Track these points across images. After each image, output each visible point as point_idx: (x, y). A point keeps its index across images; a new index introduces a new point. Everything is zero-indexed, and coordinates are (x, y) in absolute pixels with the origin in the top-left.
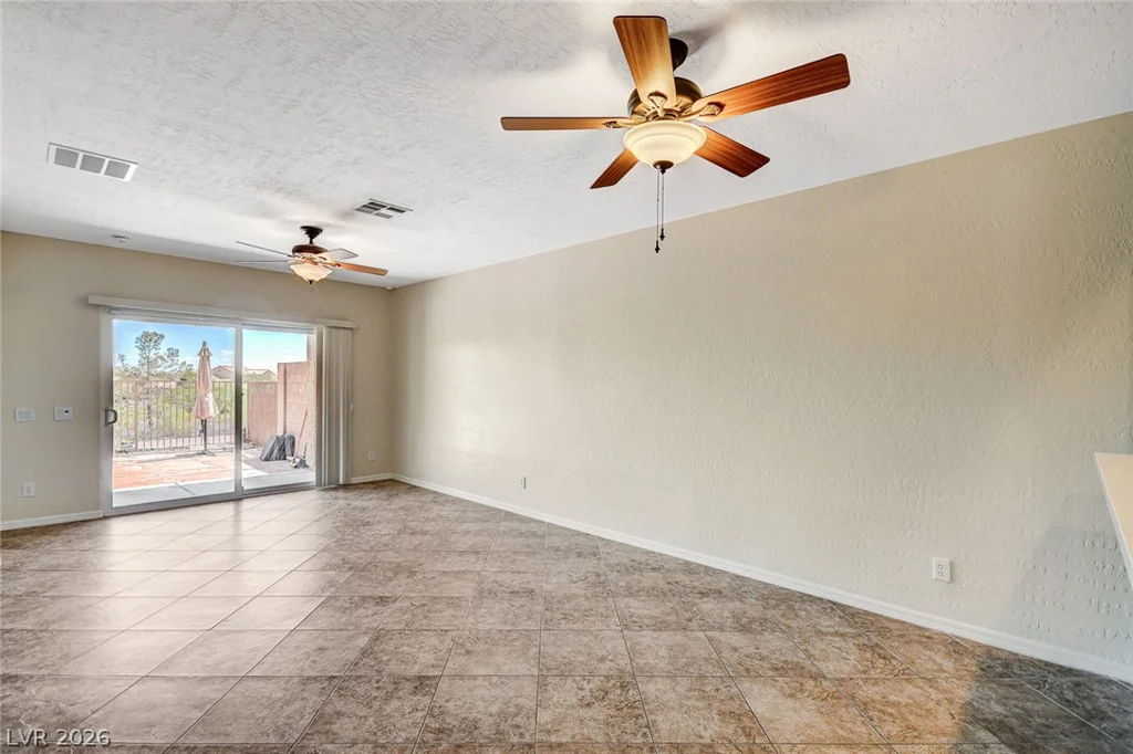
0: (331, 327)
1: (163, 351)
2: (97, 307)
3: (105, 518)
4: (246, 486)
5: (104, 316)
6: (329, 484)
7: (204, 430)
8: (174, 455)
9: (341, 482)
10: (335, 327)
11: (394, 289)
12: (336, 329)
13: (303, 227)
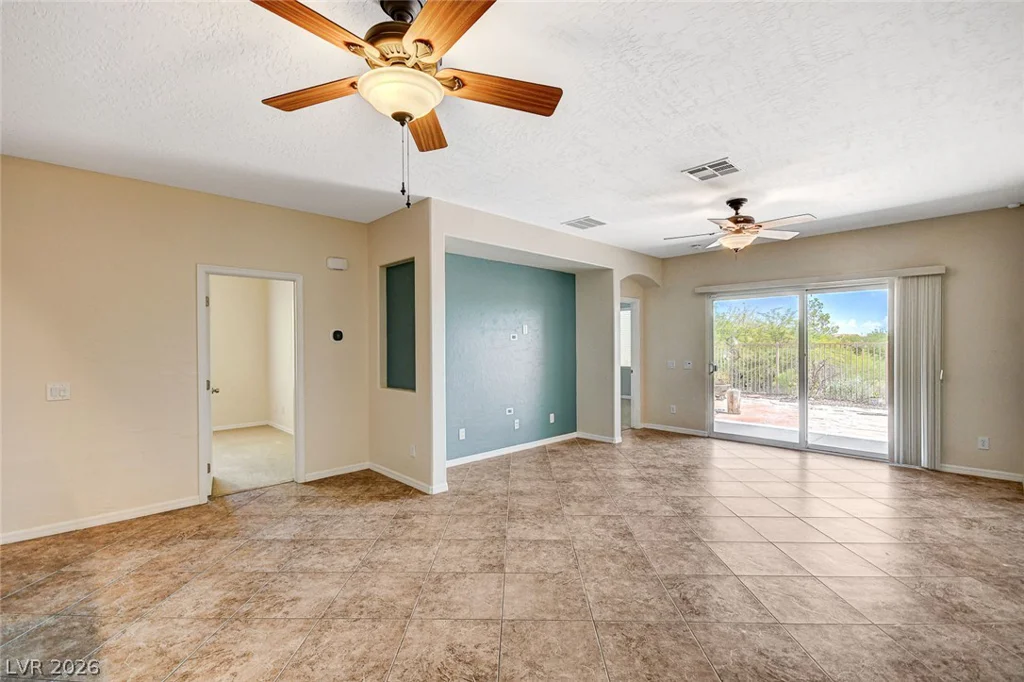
2: (702, 294)
5: (708, 301)
11: (1021, 206)
12: (916, 279)
13: (728, 202)
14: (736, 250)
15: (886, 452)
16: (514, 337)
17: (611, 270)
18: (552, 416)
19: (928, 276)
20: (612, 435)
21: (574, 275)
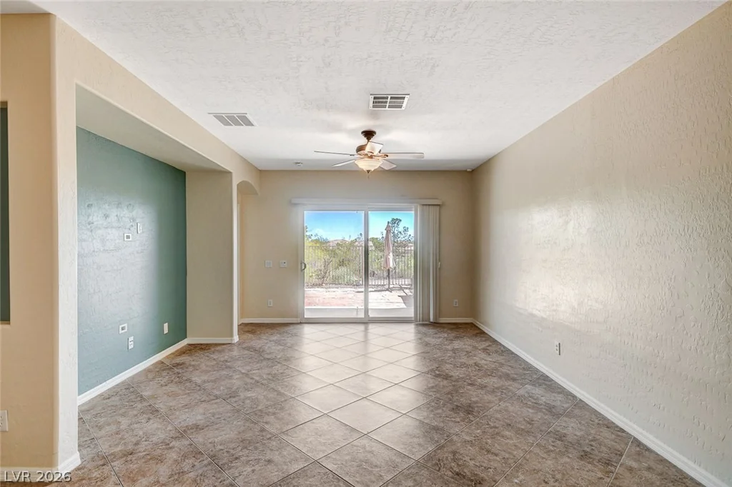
0: (424, 205)
1: (401, 229)
3: (301, 323)
4: (371, 315)
6: (423, 321)
7: (388, 276)
8: (373, 290)
9: (432, 320)
10: (426, 205)
11: (473, 170)
12: (428, 207)
13: (363, 132)
14: (368, 171)
15: (413, 315)
16: (128, 237)
17: (231, 173)
18: (166, 325)
19: (429, 205)
20: (231, 335)
21: (184, 173)
